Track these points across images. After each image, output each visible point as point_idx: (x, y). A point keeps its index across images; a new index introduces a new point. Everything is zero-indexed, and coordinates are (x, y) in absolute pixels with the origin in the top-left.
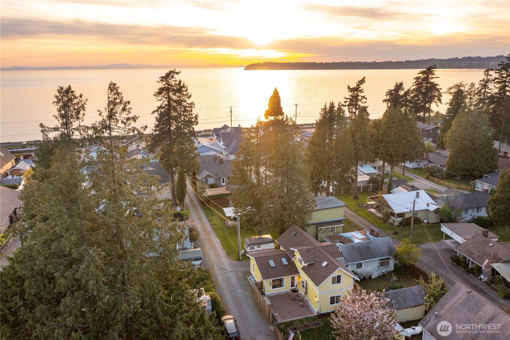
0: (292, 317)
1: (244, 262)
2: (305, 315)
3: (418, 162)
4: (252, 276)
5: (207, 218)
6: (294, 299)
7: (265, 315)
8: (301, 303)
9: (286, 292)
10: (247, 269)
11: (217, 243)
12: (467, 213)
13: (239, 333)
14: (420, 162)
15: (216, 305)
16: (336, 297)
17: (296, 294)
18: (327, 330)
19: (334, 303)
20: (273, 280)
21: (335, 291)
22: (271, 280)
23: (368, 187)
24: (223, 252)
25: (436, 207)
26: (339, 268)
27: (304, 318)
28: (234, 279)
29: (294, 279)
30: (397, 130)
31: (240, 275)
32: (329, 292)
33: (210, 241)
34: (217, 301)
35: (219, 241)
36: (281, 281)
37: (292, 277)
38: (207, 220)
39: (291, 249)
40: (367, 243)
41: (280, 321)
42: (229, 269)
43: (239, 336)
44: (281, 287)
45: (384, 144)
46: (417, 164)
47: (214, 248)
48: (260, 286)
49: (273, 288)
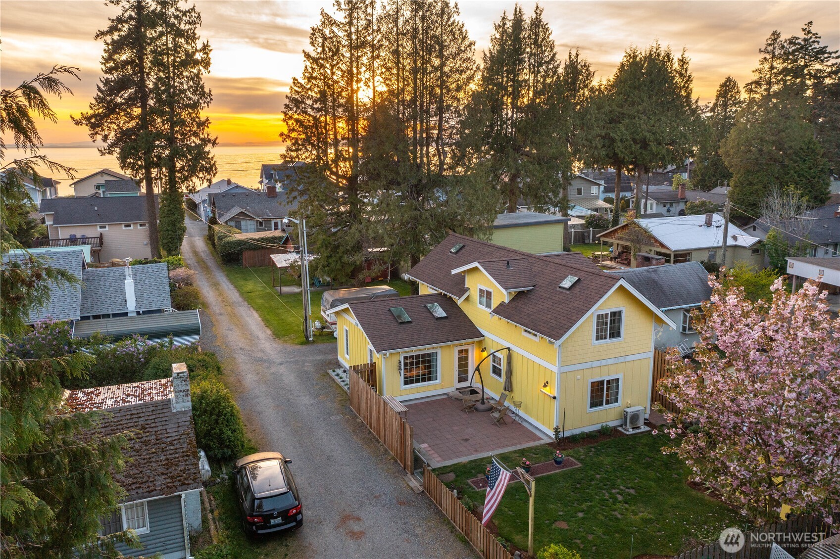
0: (476, 451)
1: (321, 346)
2: (514, 445)
3: (668, 206)
4: (342, 370)
5: (232, 283)
6: (472, 409)
7: (386, 450)
8: (496, 415)
9: (446, 397)
10: (330, 357)
11: (253, 320)
12: (815, 256)
13: (297, 498)
14: (671, 205)
15: (220, 421)
16: (608, 382)
17: (474, 397)
18: (598, 476)
19: (602, 404)
20: (406, 358)
21: (604, 362)
22: (400, 355)
23: (586, 234)
24: (265, 332)
25: (755, 240)
26: (622, 282)
27: (515, 452)
28: (289, 378)
29: (466, 358)
30: (652, 91)
31: (308, 367)
32: (588, 365)
33: (233, 316)
34: (224, 408)
35: (256, 315)
36: (429, 361)
37: (460, 352)
38: (231, 287)
39: (454, 272)
40: (648, 271)
41: (436, 462)
42: (278, 361)
43: (296, 507)
44: (429, 379)
45: (627, 121)
46: (665, 209)
47: (243, 327)
48: (370, 373)
49: (406, 383)
